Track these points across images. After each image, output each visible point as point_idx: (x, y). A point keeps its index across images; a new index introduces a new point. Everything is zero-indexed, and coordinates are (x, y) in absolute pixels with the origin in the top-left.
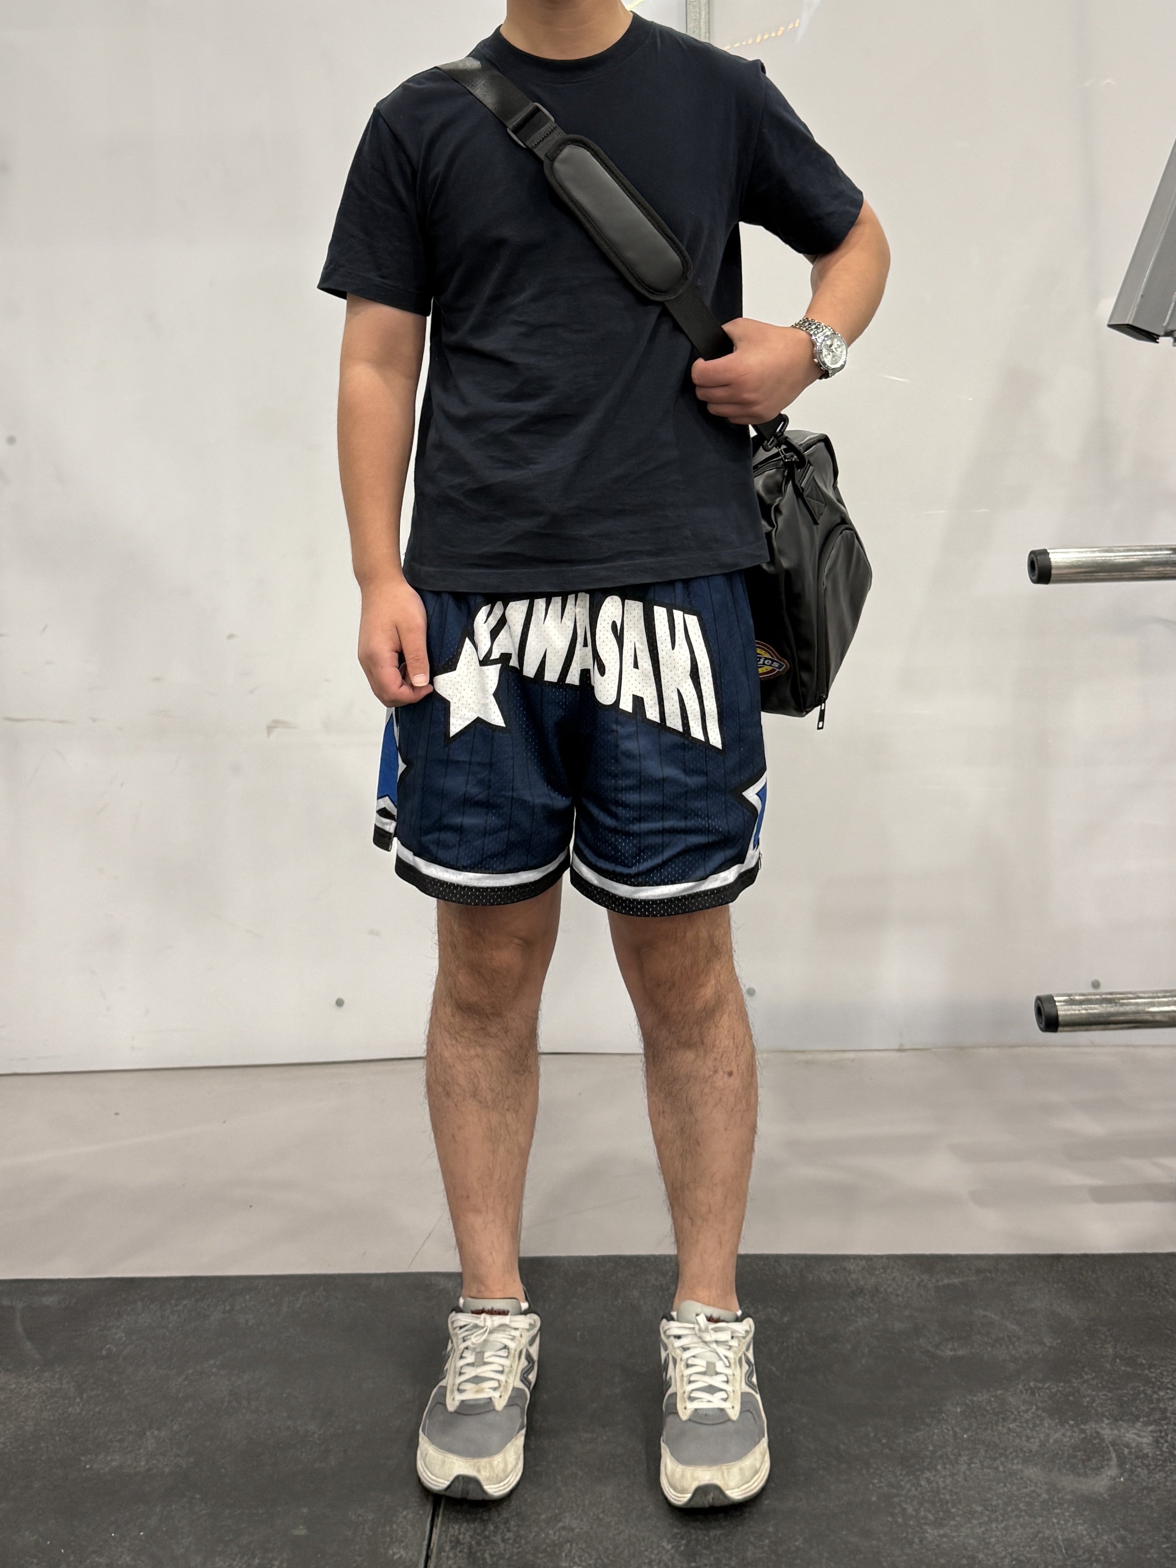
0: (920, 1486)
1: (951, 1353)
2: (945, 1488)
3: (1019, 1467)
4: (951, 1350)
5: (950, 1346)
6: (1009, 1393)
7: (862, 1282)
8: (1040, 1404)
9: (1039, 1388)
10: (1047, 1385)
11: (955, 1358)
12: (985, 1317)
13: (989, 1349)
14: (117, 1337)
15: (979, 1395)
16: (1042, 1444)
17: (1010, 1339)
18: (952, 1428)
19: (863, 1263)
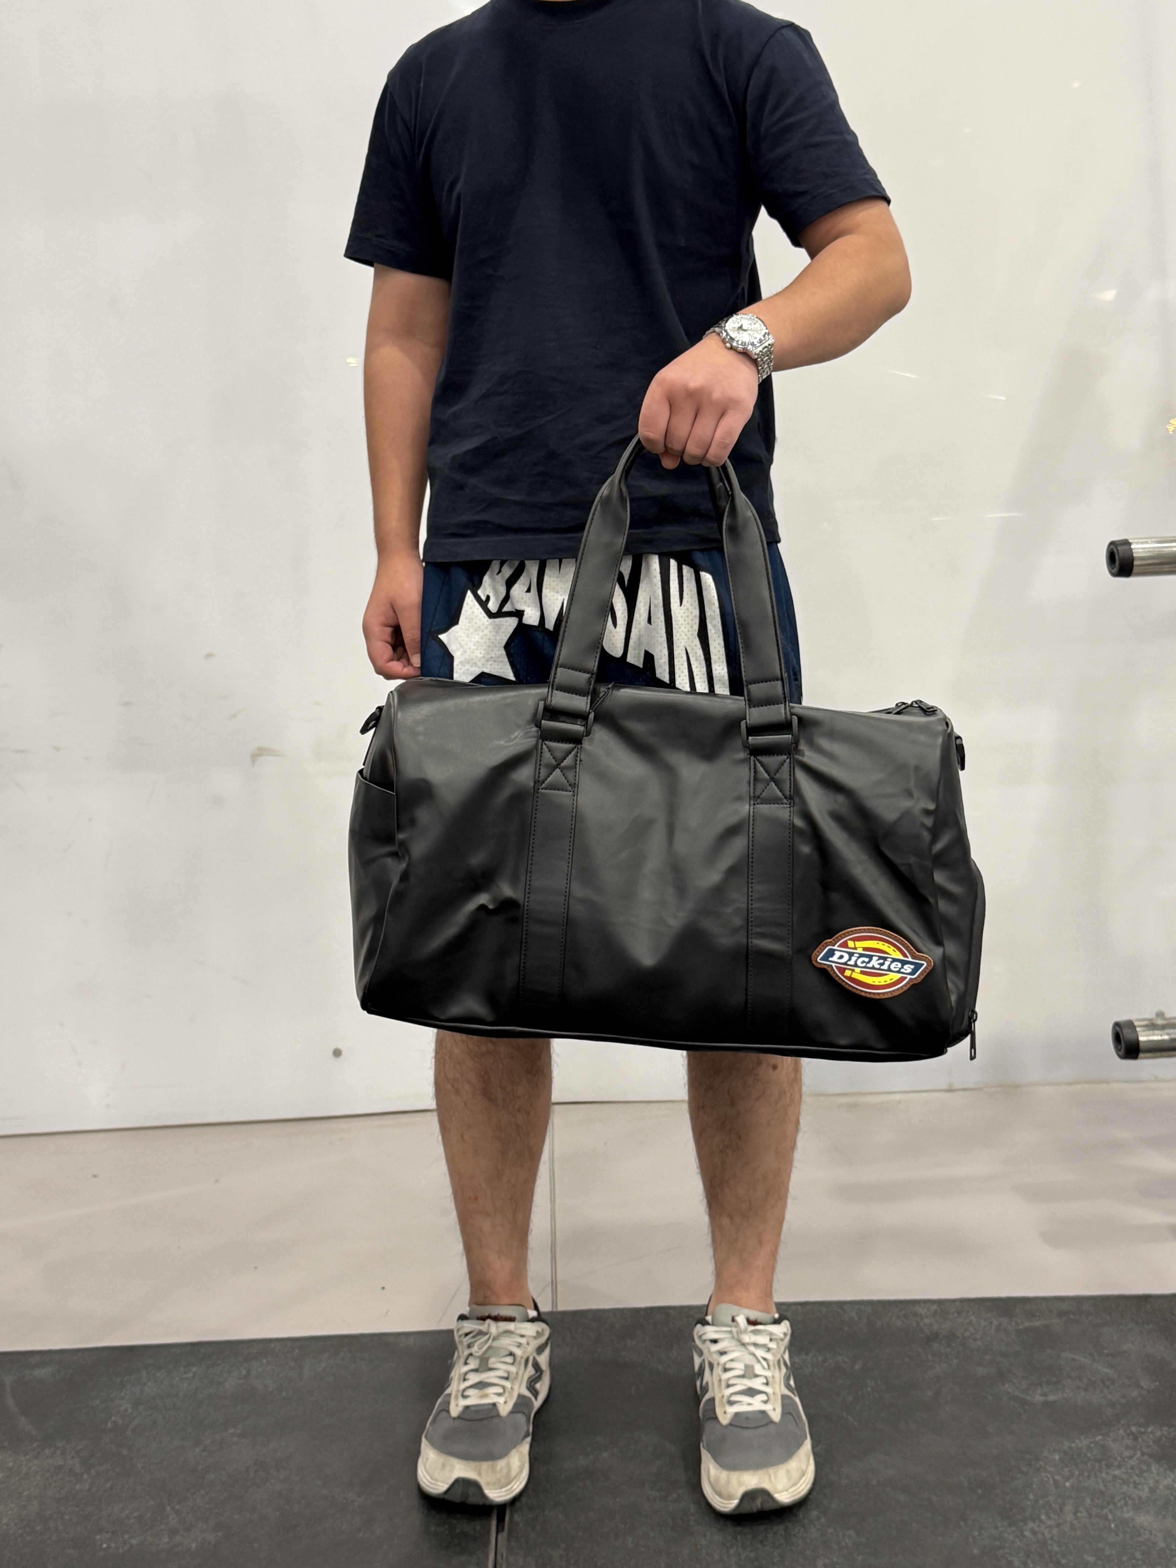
0: (1024, 1536)
1: (1041, 1399)
2: (1052, 1539)
3: (1130, 1516)
4: (1041, 1395)
5: (1039, 1391)
6: (1110, 1439)
7: (936, 1327)
8: (1145, 1450)
9: (1141, 1433)
10: (1150, 1430)
11: (1046, 1403)
12: (1073, 1360)
13: (1083, 1394)
14: (123, 1408)
15: (1077, 1441)
16: (1152, 1491)
17: (1103, 1382)
18: (1053, 1477)
19: (935, 1307)
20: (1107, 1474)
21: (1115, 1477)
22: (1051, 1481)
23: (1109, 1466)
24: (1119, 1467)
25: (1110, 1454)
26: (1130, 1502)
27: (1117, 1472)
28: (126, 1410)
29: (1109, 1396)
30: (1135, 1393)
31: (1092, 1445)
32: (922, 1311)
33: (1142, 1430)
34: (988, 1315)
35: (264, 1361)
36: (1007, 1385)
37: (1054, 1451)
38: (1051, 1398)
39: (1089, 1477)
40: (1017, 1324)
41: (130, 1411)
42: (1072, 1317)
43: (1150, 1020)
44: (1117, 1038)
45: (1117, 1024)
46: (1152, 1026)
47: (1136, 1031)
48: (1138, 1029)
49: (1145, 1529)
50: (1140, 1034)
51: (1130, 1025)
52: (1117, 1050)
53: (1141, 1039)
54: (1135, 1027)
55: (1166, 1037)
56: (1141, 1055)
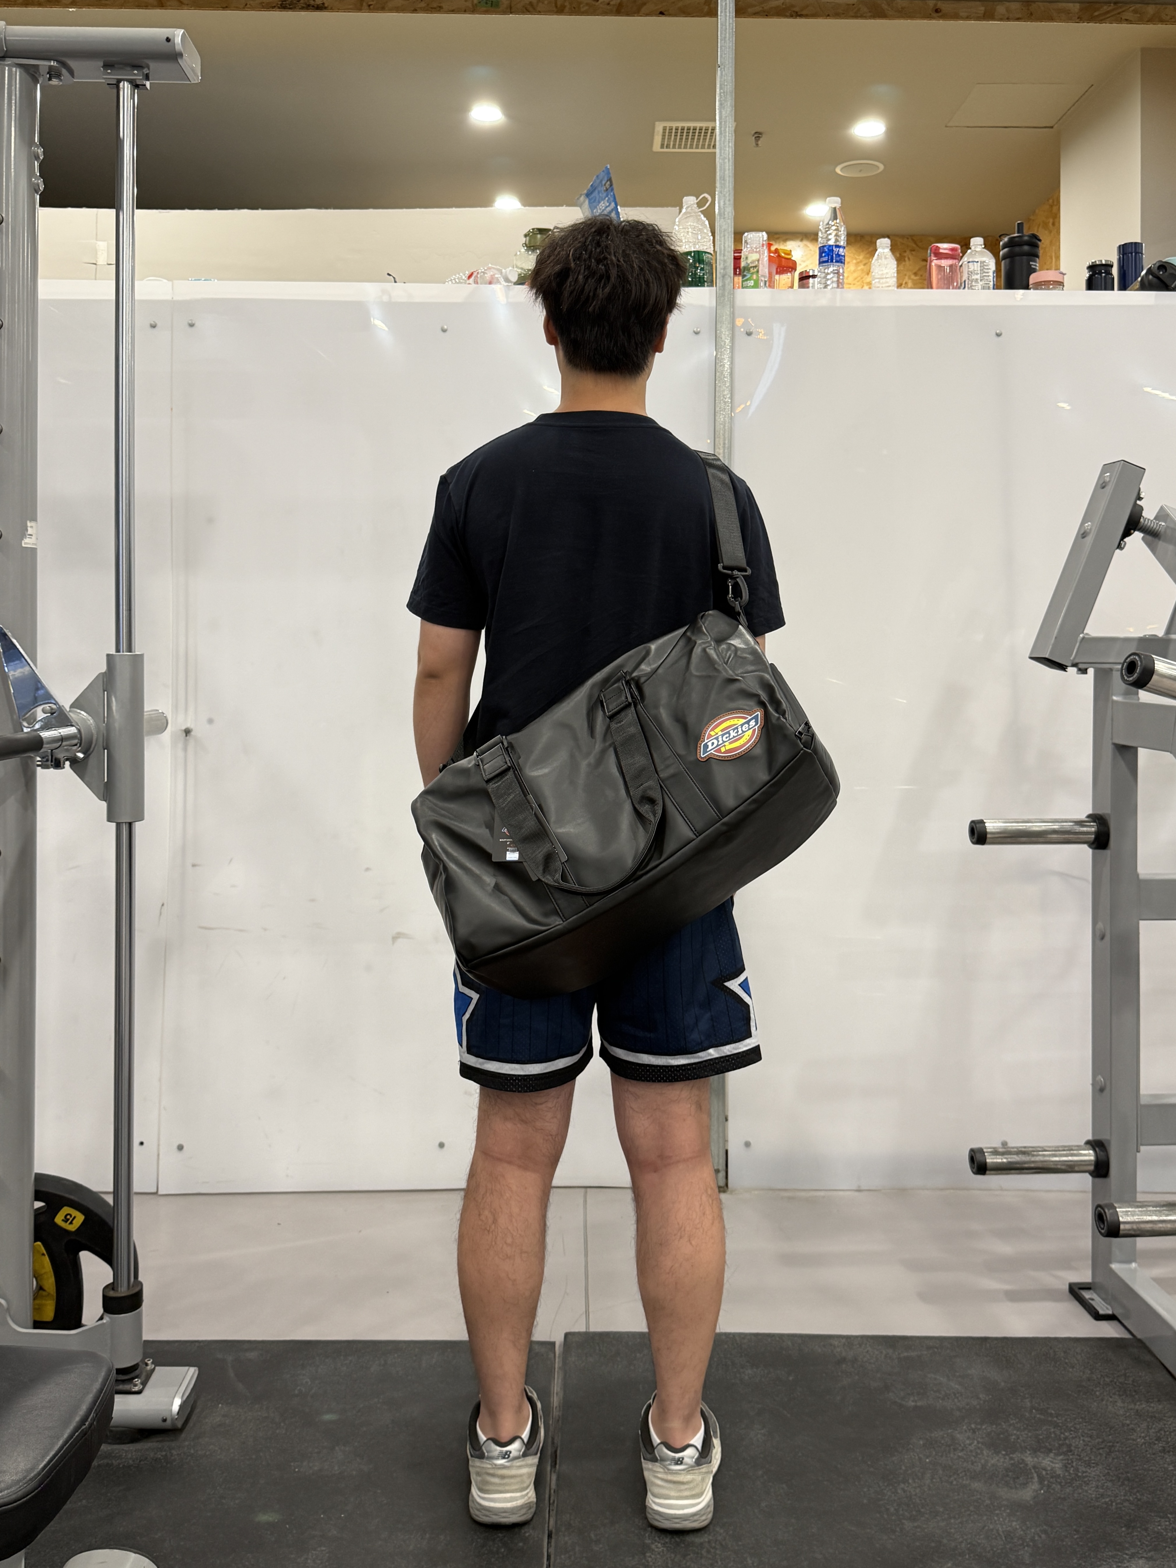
0: (898, 1493)
1: (913, 1404)
2: (916, 1495)
3: (967, 1482)
4: (913, 1401)
5: (912, 1399)
6: (957, 1432)
7: (844, 1354)
8: (979, 1440)
9: (979, 1429)
10: (984, 1427)
11: (916, 1407)
12: (935, 1379)
13: (941, 1401)
14: (304, 1381)
15: (936, 1432)
16: (984, 1467)
17: (955, 1395)
18: (918, 1455)
19: (844, 1340)
20: (955, 1454)
21: (959, 1457)
22: (917, 1458)
23: (955, 1450)
24: (963, 1450)
25: (957, 1441)
26: (968, 1474)
27: (960, 1454)
28: (307, 1382)
29: (959, 1404)
30: (975, 1403)
31: (945, 1436)
32: (836, 1343)
33: (979, 1427)
34: (880, 1347)
35: (396, 1355)
36: (890, 1394)
37: (920, 1438)
38: (919, 1404)
39: (942, 1456)
40: (899, 1354)
41: (309, 1383)
42: (936, 1350)
43: (994, 1148)
44: (972, 1159)
45: (972, 1150)
46: (995, 1152)
47: (985, 1156)
48: (986, 1154)
49: (977, 1492)
50: (987, 1157)
51: (981, 1151)
52: (972, 1168)
53: (988, 1160)
54: (984, 1153)
55: (1005, 1160)
56: (988, 1172)
